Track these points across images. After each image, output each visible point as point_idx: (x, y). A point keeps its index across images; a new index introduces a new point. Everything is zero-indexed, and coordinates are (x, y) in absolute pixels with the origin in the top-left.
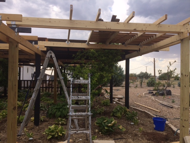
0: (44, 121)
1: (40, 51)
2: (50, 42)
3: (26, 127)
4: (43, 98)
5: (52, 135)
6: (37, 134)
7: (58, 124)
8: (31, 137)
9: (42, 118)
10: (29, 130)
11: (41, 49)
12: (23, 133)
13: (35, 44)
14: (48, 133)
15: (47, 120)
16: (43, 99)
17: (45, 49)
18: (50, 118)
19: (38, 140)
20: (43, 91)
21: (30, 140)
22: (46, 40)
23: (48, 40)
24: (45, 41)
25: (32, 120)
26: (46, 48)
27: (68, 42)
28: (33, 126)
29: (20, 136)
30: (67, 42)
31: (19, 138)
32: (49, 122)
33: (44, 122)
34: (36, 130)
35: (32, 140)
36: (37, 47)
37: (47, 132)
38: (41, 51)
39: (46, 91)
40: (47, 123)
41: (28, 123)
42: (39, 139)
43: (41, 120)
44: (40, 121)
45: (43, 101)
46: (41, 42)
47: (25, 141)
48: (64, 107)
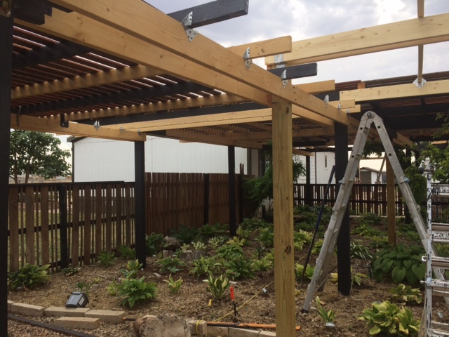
0: (364, 286)
1: (345, 116)
2: (369, 89)
3: (320, 293)
4: (362, 228)
5: (381, 327)
6: (346, 317)
7: (400, 301)
8: (330, 321)
9: (357, 277)
10: (327, 302)
11: (346, 111)
12: (312, 308)
13: (330, 100)
14: (372, 321)
15: (371, 284)
16: (362, 230)
17: (357, 109)
18: (379, 282)
19: (346, 331)
20: (361, 211)
21: (328, 329)
22: (359, 86)
23: (364, 85)
24: (356, 88)
25: (333, 280)
26: (359, 106)
27: (420, 82)
28: (335, 295)
29: (307, 312)
30: (416, 82)
31: (305, 316)
32: (374, 291)
33: (364, 289)
34: (343, 305)
35: (334, 328)
36: (337, 107)
37: (368, 317)
38: (348, 114)
39: (369, 210)
40: (369, 292)
41: (324, 284)
42: (350, 330)
43: (355, 283)
44: (352, 284)
45: (361, 234)
46: (346, 92)
47: (317, 327)
48: (415, 257)
